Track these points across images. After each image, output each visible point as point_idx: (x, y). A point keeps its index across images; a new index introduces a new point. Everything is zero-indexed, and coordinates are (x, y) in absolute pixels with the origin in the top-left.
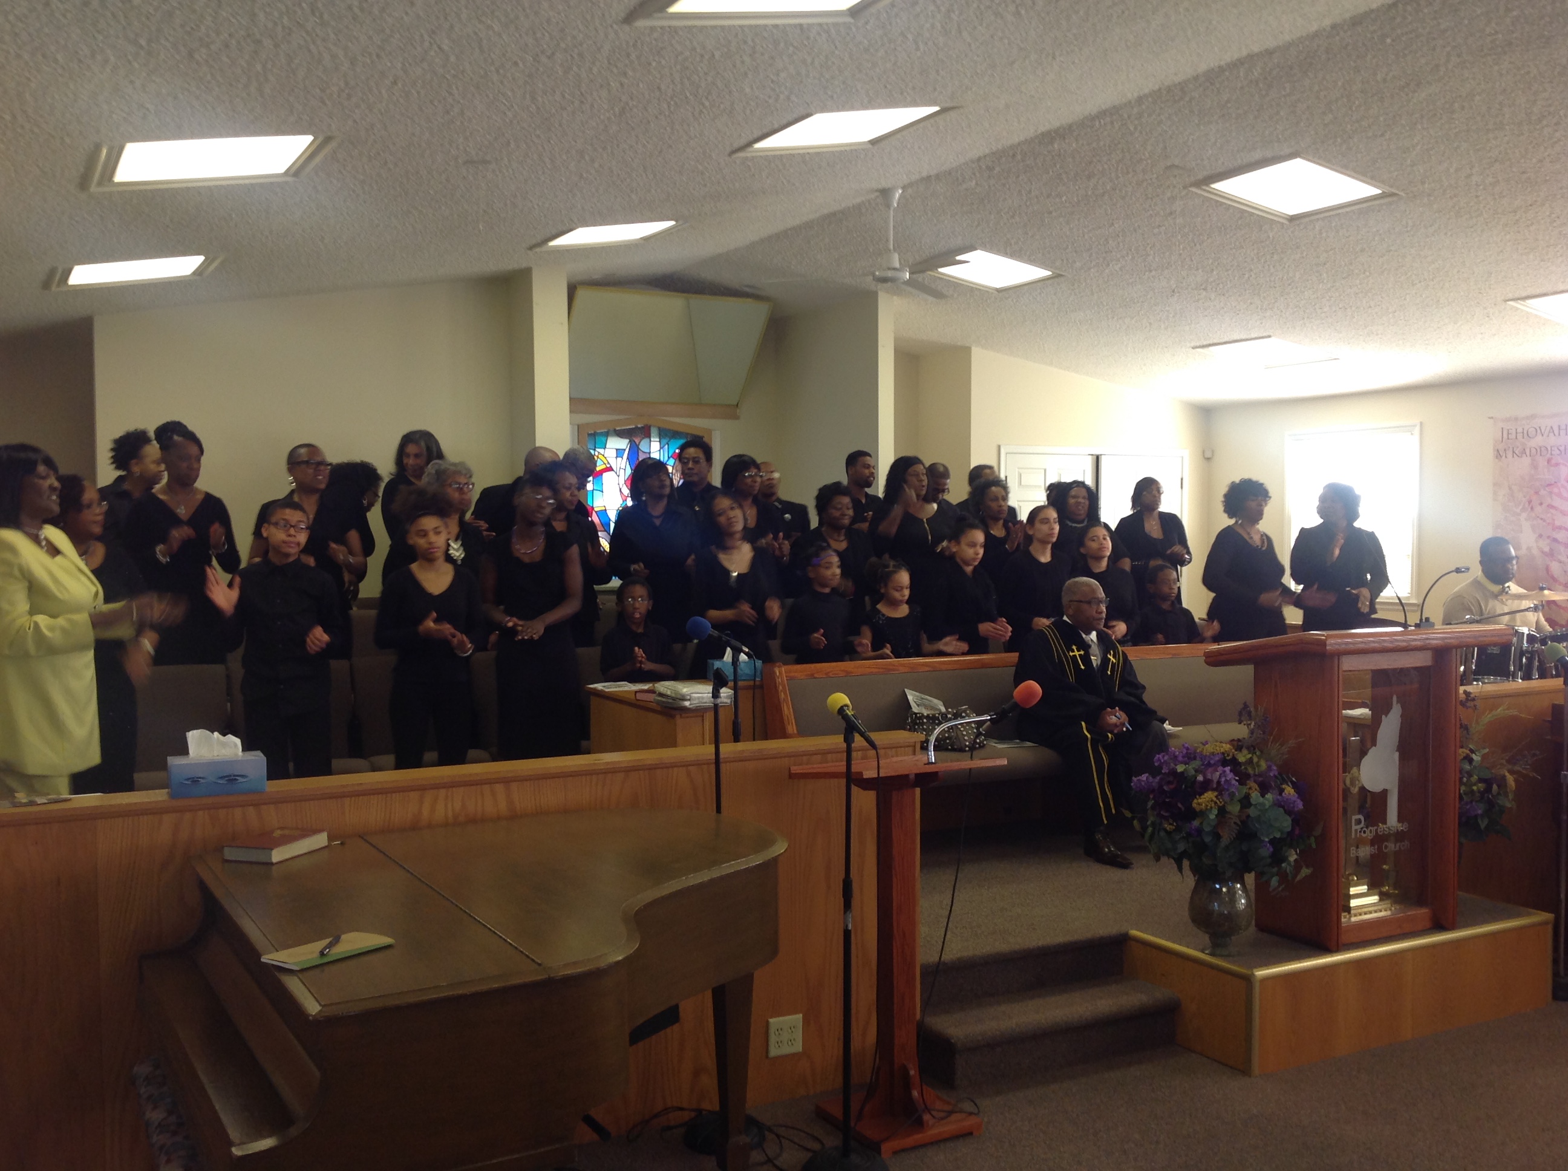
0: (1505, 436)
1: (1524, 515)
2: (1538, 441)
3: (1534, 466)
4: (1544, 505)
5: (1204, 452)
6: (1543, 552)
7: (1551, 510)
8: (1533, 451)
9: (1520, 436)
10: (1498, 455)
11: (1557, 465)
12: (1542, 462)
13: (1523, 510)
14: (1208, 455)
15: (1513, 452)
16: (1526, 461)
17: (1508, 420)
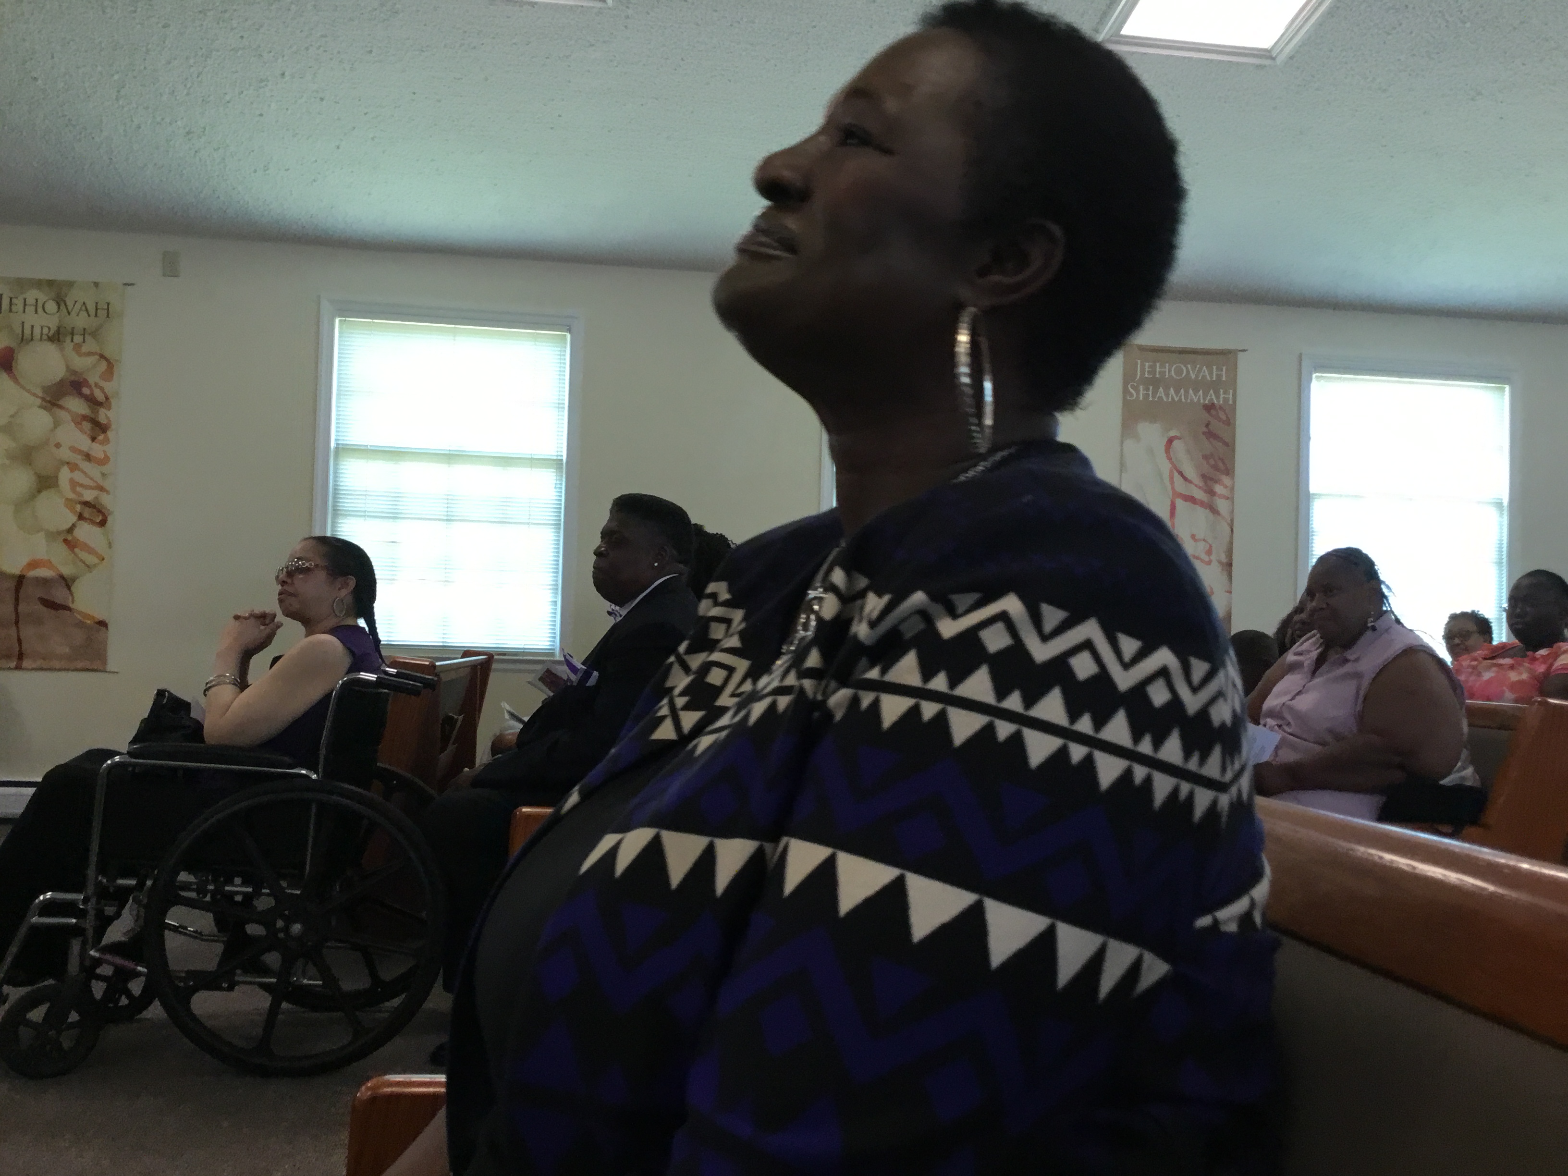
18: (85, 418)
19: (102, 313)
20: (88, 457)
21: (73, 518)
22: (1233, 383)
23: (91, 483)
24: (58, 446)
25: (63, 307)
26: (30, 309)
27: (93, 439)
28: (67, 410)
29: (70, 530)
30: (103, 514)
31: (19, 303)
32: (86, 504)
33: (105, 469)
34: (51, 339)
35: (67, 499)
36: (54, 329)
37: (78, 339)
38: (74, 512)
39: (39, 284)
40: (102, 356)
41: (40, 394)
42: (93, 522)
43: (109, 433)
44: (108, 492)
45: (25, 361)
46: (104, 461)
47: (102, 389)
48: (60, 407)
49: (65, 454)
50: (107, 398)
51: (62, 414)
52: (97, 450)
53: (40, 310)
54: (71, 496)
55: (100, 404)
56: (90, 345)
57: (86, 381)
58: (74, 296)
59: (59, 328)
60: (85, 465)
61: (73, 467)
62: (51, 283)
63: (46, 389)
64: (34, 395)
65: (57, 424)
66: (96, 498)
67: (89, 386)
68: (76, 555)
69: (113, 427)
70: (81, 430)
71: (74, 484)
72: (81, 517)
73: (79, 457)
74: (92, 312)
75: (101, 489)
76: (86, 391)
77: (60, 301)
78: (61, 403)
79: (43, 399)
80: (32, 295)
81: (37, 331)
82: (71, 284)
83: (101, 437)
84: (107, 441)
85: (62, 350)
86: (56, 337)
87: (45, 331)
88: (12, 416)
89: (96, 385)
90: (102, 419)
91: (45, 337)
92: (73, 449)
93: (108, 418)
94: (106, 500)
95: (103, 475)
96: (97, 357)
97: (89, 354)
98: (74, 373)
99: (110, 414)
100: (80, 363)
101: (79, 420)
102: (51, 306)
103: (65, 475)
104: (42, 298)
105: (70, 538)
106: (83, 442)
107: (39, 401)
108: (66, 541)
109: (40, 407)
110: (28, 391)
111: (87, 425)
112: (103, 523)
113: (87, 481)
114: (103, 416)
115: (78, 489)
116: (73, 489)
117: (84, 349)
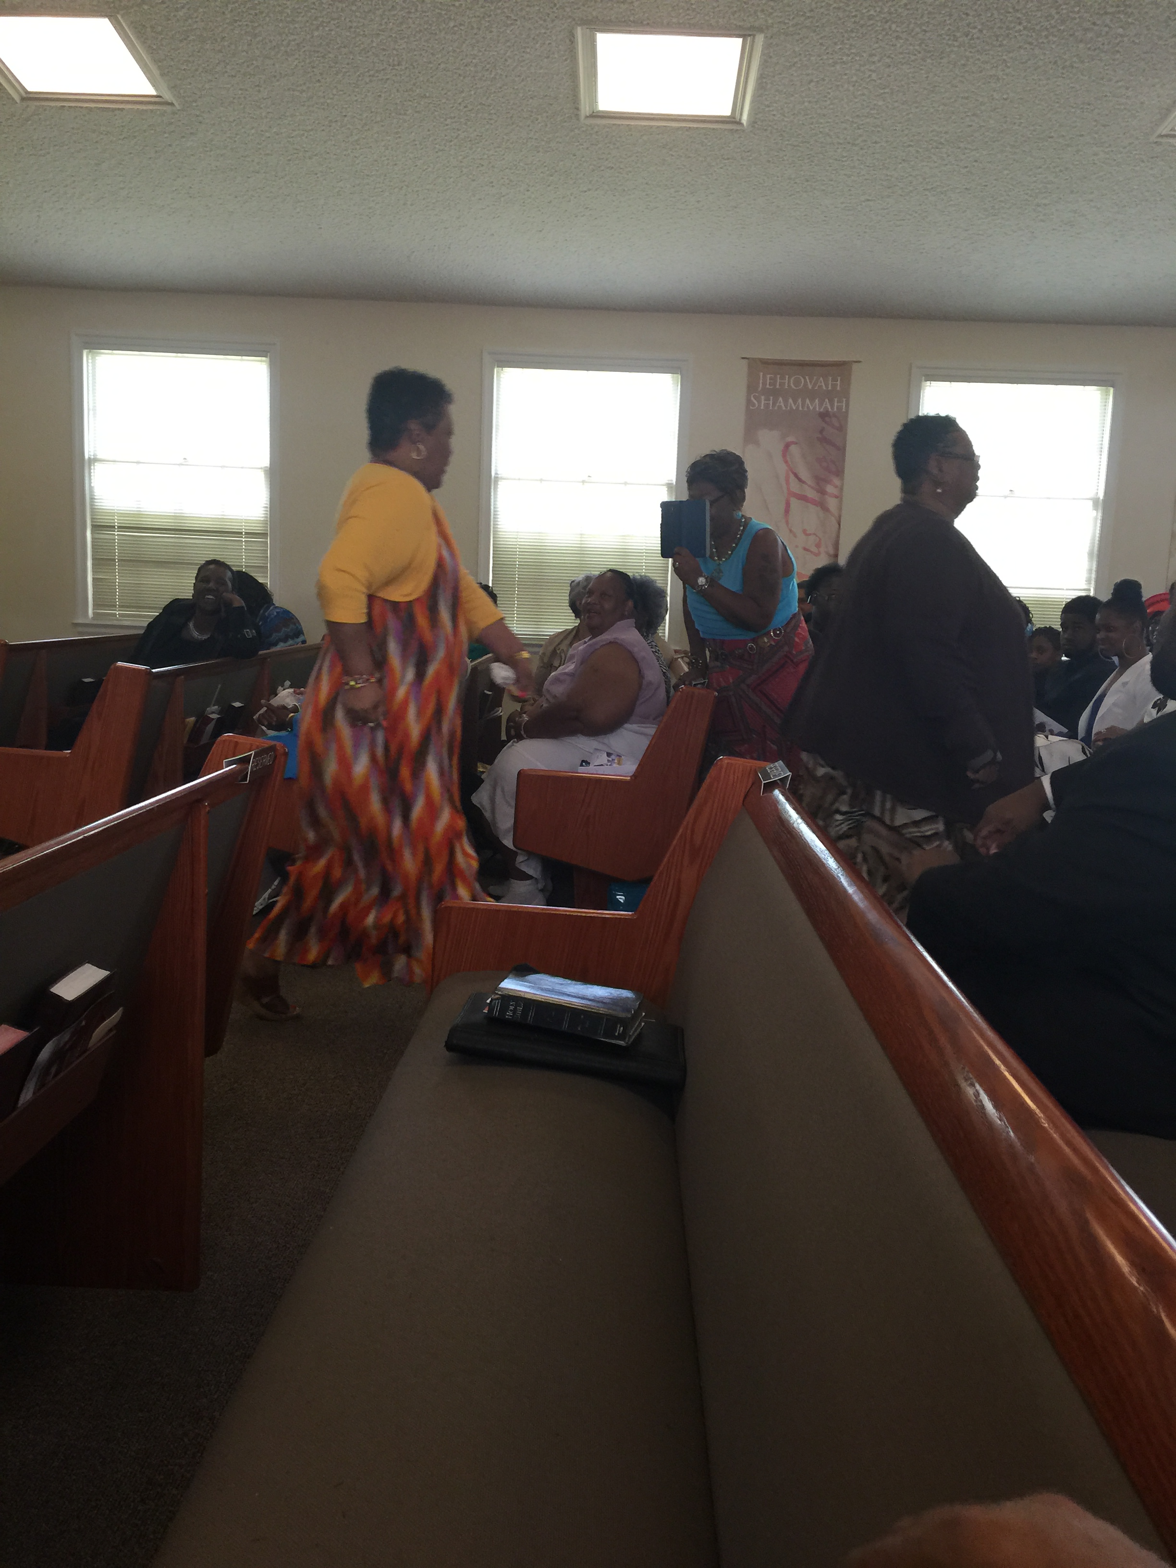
22: (845, 394)
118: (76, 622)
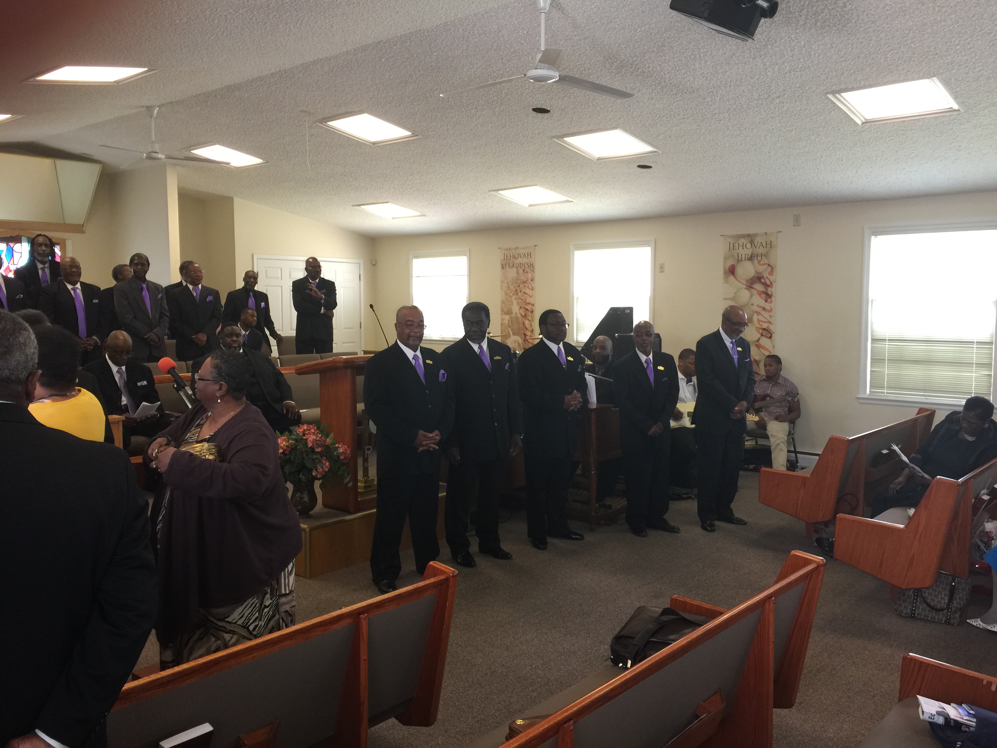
0: (505, 258)
1: (514, 297)
2: (520, 260)
3: (518, 273)
4: (522, 292)
5: (371, 260)
6: (521, 315)
7: (525, 295)
8: (517, 265)
9: (512, 258)
10: (503, 268)
11: (527, 272)
12: (521, 271)
13: (514, 294)
14: (374, 263)
15: (509, 266)
16: (514, 270)
17: (506, 249)
18: (763, 292)
19: (769, 246)
20: (764, 309)
21: (759, 335)
23: (766, 321)
24: (752, 305)
25: (753, 244)
26: (741, 248)
27: (766, 301)
28: (755, 289)
29: (758, 341)
30: (771, 334)
31: (737, 245)
32: (764, 329)
33: (770, 314)
34: (749, 259)
35: (757, 327)
36: (750, 255)
37: (759, 258)
38: (759, 333)
39: (743, 236)
40: (769, 265)
41: (745, 283)
42: (766, 337)
43: (773, 298)
44: (772, 324)
45: (739, 271)
46: (770, 311)
47: (769, 280)
48: (753, 288)
49: (755, 308)
50: (771, 283)
51: (754, 292)
52: (767, 306)
53: (744, 247)
54: (758, 326)
55: (768, 286)
56: (764, 261)
57: (763, 276)
58: (758, 240)
59: (752, 254)
60: (763, 313)
61: (758, 313)
62: (748, 235)
63: (747, 281)
64: (743, 284)
65: (752, 296)
66: (768, 326)
67: (764, 279)
68: (761, 351)
69: (774, 295)
70: (762, 298)
71: (759, 321)
72: (762, 335)
73: (761, 309)
74: (764, 245)
75: (770, 322)
76: (763, 281)
77: (752, 242)
78: (753, 286)
79: (747, 285)
80: (742, 241)
81: (743, 256)
82: (756, 235)
83: (769, 300)
84: (771, 302)
85: (753, 263)
86: (751, 258)
87: (747, 256)
88: (735, 293)
89: (767, 277)
90: (770, 293)
91: (746, 259)
92: (758, 306)
93: (772, 292)
94: (772, 328)
95: (770, 316)
96: (767, 265)
97: (765, 264)
98: (758, 273)
99: (773, 290)
100: (761, 269)
101: (760, 293)
102: (749, 245)
103: (755, 317)
104: (745, 242)
105: (758, 344)
106: (762, 303)
107: (745, 286)
108: (756, 345)
109: (746, 289)
110: (741, 282)
111: (763, 295)
112: (770, 337)
113: (764, 320)
114: (769, 291)
115: (761, 323)
116: (759, 324)
117: (762, 263)
118: (859, 397)
